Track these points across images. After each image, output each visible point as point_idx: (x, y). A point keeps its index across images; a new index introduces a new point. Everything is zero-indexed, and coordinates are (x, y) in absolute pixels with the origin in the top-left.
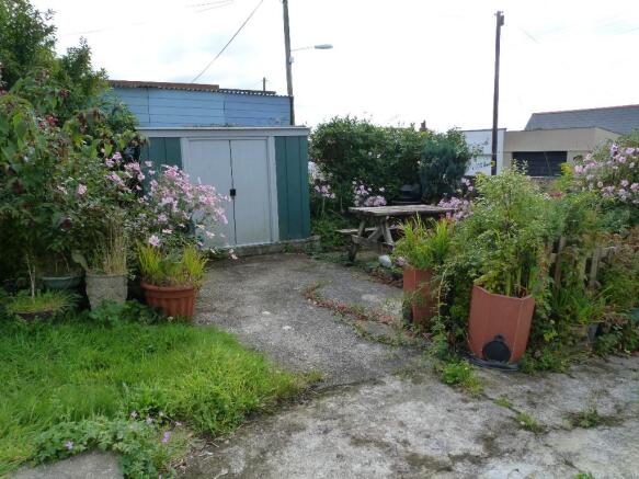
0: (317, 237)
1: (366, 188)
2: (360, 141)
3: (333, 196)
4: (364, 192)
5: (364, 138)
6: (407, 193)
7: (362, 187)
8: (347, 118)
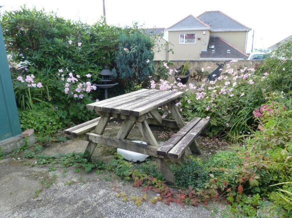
0: (30, 132)
1: (75, 76)
2: (55, 30)
3: (40, 85)
4: (73, 79)
5: (59, 28)
6: (106, 77)
7: (71, 74)
8: (35, 9)
